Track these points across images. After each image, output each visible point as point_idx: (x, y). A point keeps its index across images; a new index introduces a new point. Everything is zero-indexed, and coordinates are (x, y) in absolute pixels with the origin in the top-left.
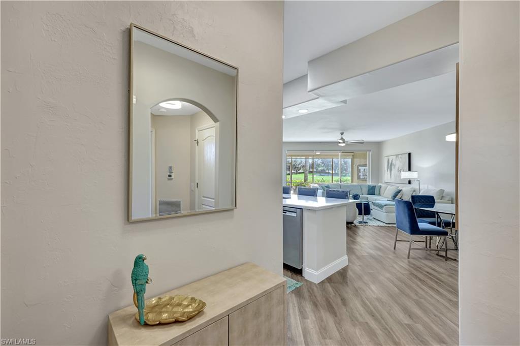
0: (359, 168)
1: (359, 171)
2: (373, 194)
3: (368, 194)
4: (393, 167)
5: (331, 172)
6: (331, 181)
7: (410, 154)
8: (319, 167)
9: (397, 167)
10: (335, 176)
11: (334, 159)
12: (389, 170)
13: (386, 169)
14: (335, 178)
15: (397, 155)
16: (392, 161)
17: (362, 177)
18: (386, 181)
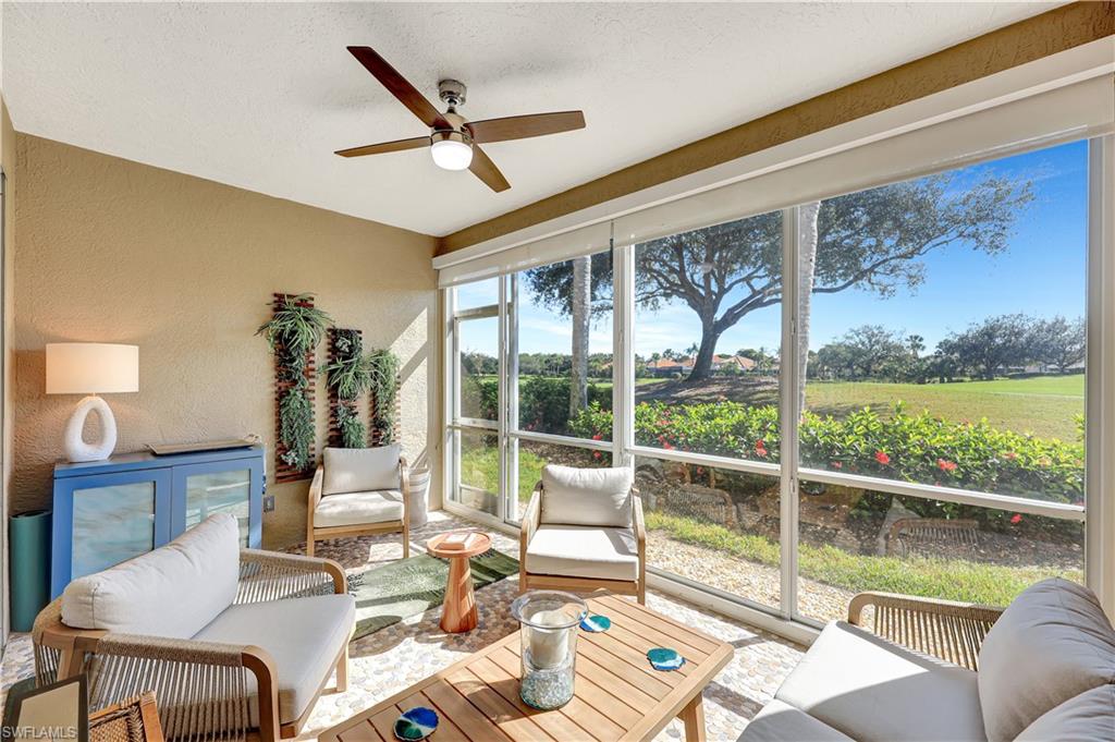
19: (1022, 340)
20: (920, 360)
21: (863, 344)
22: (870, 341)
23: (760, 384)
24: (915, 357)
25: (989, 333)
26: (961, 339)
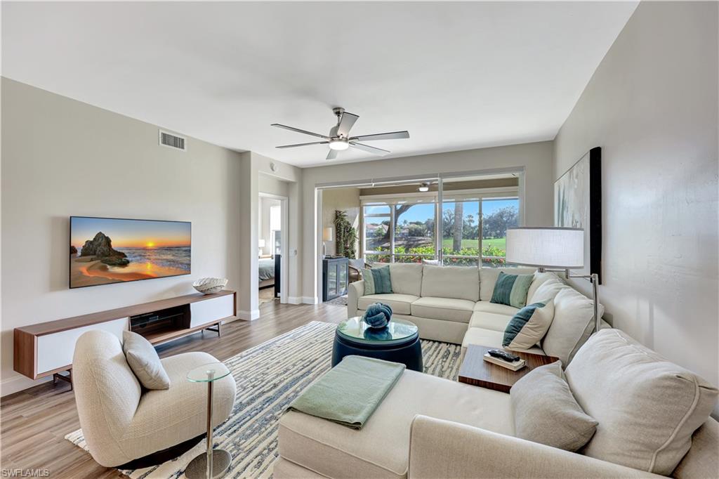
19: (514, 219)
20: (472, 228)
21: (447, 219)
22: (450, 217)
23: (419, 240)
24: (470, 226)
25: (501, 215)
26: (490, 218)
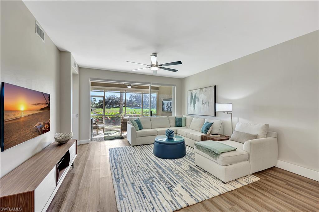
0: (163, 102)
1: (163, 104)
2: (180, 126)
3: (176, 126)
4: (196, 100)
5: (141, 106)
6: (141, 113)
7: (215, 87)
8: (134, 103)
9: (201, 100)
10: (144, 108)
11: (143, 94)
12: (192, 103)
13: (189, 102)
14: (144, 110)
15: (201, 89)
16: (195, 95)
17: (166, 109)
18: (190, 113)
